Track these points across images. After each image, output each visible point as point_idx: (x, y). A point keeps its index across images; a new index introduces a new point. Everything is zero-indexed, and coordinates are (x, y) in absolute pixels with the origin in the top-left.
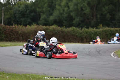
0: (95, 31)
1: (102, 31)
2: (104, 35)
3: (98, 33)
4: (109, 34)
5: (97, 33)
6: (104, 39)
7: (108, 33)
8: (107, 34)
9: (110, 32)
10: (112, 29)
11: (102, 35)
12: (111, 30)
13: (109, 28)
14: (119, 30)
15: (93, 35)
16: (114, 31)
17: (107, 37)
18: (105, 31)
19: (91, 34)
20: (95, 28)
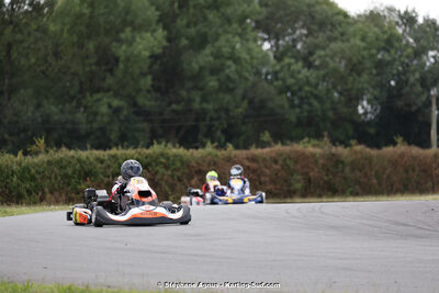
0: (23, 165)
1: (49, 163)
2: (56, 178)
3: (33, 171)
4: (74, 173)
5: (29, 171)
6: (56, 194)
7: (69, 171)
8: (66, 176)
9: (78, 166)
10: (83, 154)
11: (50, 178)
12: (79, 160)
13: (72, 153)
14: (106, 157)
15: (15, 179)
16: (91, 163)
17: (69, 184)
18: (60, 164)
19: (8, 177)
20: (20, 153)
